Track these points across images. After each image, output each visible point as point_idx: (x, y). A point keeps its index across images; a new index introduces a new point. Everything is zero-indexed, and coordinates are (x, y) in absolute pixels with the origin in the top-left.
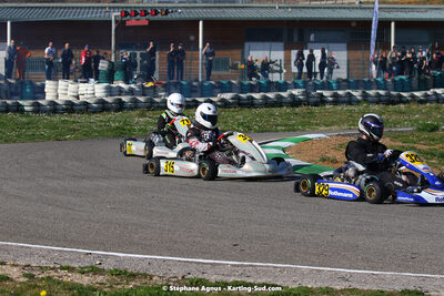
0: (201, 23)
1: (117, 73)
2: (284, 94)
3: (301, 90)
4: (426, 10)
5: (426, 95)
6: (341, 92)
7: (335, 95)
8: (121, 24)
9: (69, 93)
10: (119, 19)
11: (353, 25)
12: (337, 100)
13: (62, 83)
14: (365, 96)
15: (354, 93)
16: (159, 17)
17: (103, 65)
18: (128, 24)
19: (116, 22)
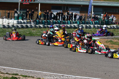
0: (40, 4)
1: (20, 17)
2: (72, 25)
3: (77, 24)
4: (101, 3)
5: (111, 27)
6: (87, 25)
7: (86, 26)
8: (21, 4)
9: (6, 22)
10: (21, 2)
11: (82, 6)
12: (87, 27)
13: (4, 19)
14: (94, 26)
15: (91, 25)
16: (32, 2)
17: (16, 15)
18: (23, 4)
19: (20, 3)
